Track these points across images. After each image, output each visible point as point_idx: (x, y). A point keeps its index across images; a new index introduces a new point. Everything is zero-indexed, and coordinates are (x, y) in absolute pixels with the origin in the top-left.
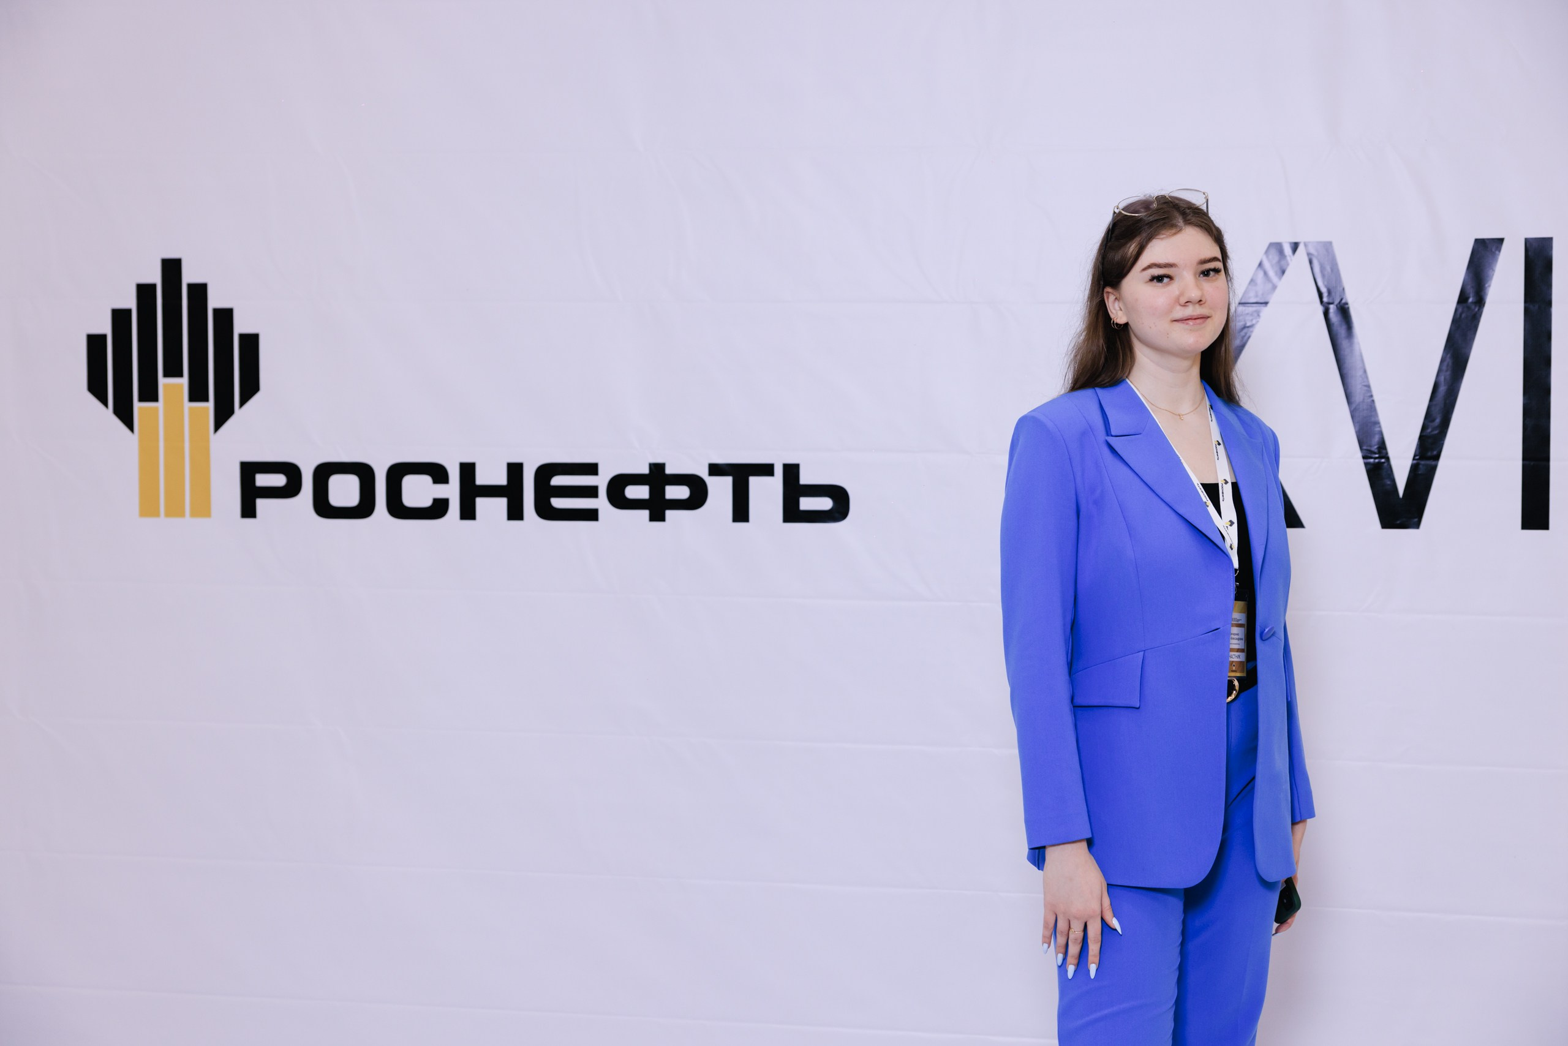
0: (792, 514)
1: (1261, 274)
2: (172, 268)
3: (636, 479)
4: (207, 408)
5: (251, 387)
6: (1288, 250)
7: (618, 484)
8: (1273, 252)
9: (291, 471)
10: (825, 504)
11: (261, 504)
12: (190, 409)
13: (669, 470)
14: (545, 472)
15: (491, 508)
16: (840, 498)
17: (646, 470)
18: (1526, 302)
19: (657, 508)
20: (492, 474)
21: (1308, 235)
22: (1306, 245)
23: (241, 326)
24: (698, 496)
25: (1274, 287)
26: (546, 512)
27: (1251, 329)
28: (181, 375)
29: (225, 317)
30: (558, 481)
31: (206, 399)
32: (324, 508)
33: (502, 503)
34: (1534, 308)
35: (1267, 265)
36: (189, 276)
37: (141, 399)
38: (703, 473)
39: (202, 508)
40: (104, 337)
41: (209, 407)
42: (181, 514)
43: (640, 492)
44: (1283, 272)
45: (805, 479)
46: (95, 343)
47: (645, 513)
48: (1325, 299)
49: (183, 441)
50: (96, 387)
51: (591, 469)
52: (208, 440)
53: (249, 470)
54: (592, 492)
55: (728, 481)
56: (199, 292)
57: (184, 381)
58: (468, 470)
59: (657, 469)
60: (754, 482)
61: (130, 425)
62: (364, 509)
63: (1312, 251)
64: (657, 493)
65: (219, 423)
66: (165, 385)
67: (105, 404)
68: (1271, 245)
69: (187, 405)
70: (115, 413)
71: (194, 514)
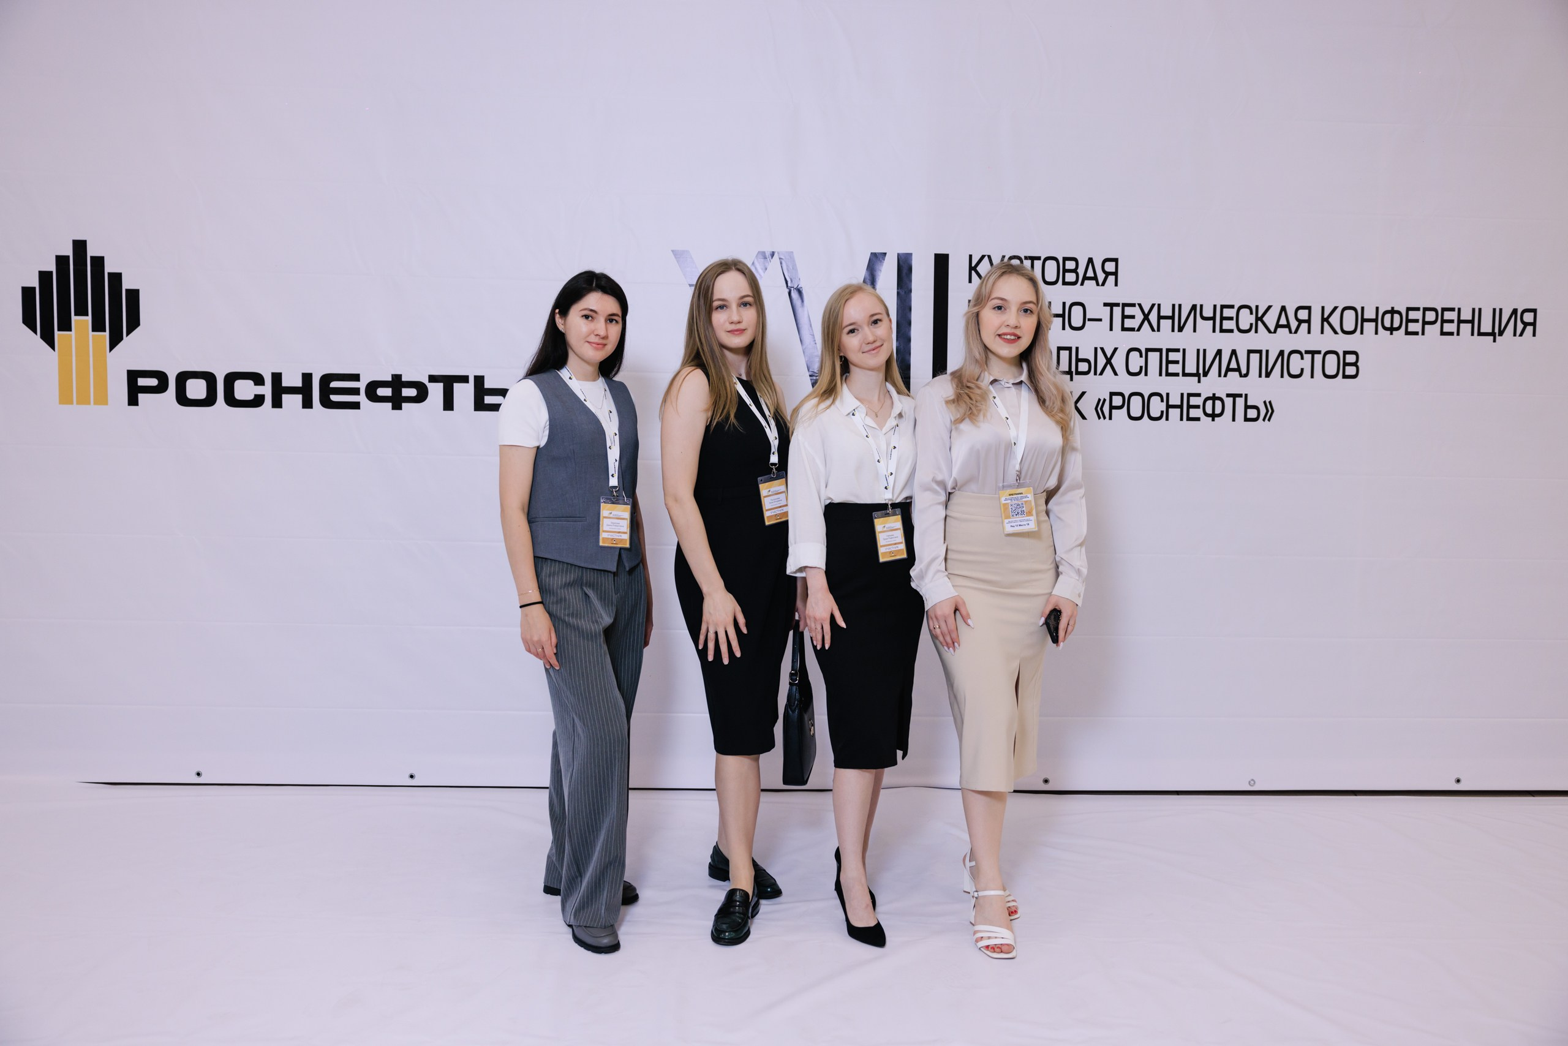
0: (480, 405)
2: (80, 246)
3: (383, 384)
4: (105, 336)
5: (134, 322)
6: (768, 254)
7: (372, 387)
8: (761, 256)
9: (162, 377)
10: (500, 400)
11: (141, 396)
12: (93, 335)
13: (404, 379)
14: (326, 379)
15: (292, 401)
17: (390, 379)
18: (898, 289)
19: (397, 402)
20: (292, 379)
21: (780, 248)
22: (778, 253)
23: (127, 284)
24: (422, 394)
26: (327, 403)
28: (87, 315)
29: (116, 278)
30: (334, 384)
31: (105, 331)
32: (183, 399)
33: (298, 398)
34: (902, 293)
35: (756, 263)
36: (92, 251)
37: (59, 330)
38: (425, 381)
39: (103, 399)
40: (35, 288)
41: (107, 334)
42: (88, 403)
43: (385, 392)
44: (766, 269)
45: (487, 385)
46: (28, 292)
47: (390, 405)
48: (789, 285)
49: (89, 357)
50: (28, 320)
51: (356, 377)
52: (105, 356)
53: (133, 376)
54: (356, 392)
55: (441, 385)
56: (99, 262)
57: (89, 318)
58: (277, 378)
59: (397, 378)
60: (457, 387)
61: (52, 346)
62: (209, 401)
63: (782, 256)
64: (397, 392)
65: (112, 347)
66: (75, 320)
67: (36, 334)
68: (759, 253)
69: (91, 333)
70: (42, 337)
71: (97, 402)
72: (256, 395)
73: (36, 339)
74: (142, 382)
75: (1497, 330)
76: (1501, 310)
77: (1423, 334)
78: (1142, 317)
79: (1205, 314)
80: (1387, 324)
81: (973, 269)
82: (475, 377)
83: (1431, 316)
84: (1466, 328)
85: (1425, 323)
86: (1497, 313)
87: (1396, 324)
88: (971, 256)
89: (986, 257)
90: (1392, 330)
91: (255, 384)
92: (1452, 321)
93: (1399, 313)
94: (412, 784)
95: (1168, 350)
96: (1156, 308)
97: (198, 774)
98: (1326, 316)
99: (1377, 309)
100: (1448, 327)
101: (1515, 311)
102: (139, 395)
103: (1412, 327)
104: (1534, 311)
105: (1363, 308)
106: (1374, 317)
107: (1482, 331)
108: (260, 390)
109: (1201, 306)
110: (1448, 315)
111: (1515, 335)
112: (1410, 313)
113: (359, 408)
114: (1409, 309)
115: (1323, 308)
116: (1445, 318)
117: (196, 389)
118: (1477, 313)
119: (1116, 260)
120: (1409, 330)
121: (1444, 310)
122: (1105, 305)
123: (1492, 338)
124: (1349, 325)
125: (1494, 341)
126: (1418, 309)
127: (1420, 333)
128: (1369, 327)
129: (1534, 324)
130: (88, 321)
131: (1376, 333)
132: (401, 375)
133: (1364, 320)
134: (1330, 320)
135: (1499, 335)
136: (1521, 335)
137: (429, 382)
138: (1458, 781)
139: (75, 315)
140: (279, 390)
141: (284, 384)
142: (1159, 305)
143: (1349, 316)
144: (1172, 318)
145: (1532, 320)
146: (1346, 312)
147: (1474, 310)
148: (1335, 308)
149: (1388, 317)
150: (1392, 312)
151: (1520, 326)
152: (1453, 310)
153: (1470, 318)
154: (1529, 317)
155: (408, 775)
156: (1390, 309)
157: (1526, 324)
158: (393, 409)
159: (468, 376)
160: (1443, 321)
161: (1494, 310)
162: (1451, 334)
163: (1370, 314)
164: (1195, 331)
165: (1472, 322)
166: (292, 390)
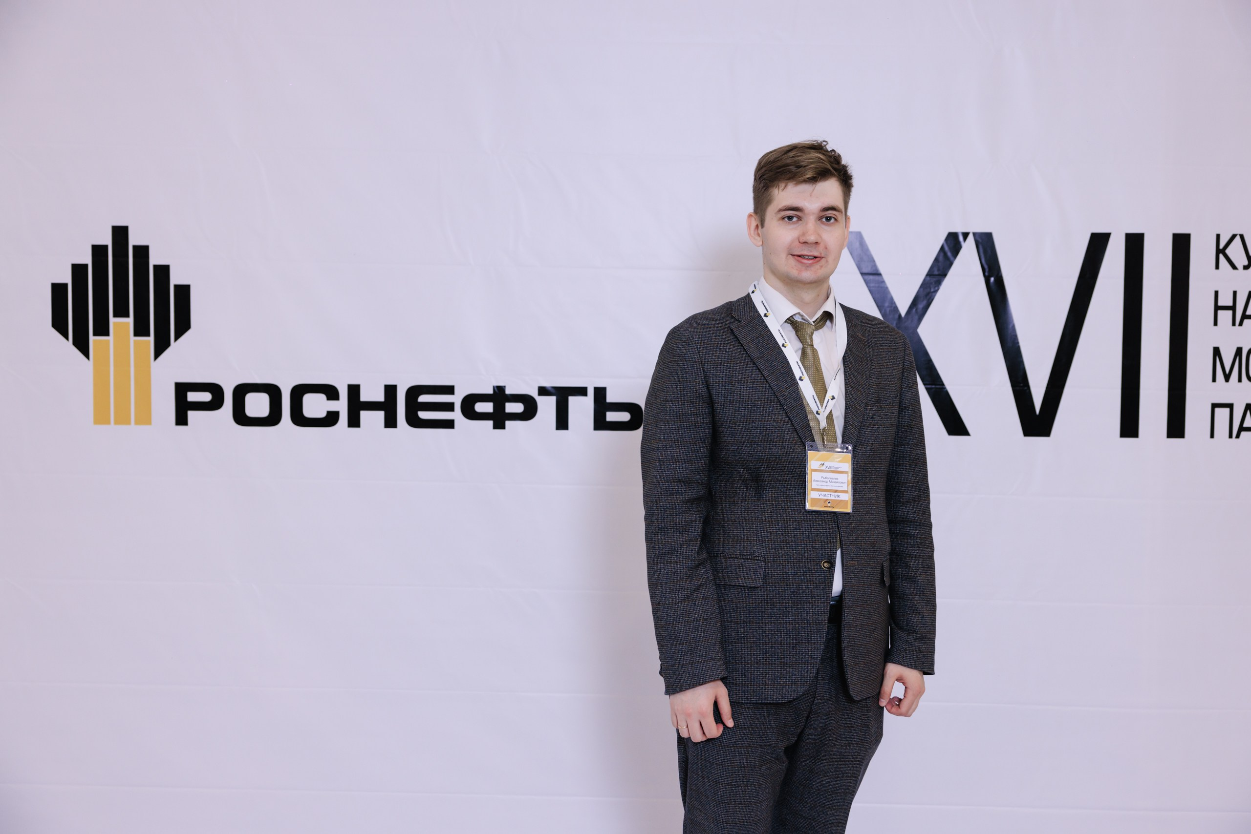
0: (600, 424)
1: (942, 254)
2: (120, 233)
3: (483, 398)
4: (149, 341)
5: (184, 326)
7: (469, 402)
8: (951, 239)
9: (216, 390)
10: (625, 417)
11: (192, 415)
12: (135, 342)
13: (508, 392)
14: (414, 392)
15: (372, 419)
16: (636, 411)
17: (491, 392)
19: (499, 419)
20: (372, 393)
21: (972, 229)
22: (974, 234)
23: (175, 279)
24: (530, 410)
25: (951, 264)
26: (414, 421)
27: (934, 294)
28: (128, 316)
29: (163, 272)
30: (423, 398)
31: (148, 335)
32: (241, 418)
33: (379, 416)
35: (946, 248)
36: (134, 240)
37: (95, 334)
38: (534, 393)
39: (144, 418)
40: (66, 285)
41: (151, 339)
42: (128, 422)
43: (486, 407)
44: (958, 252)
45: (610, 399)
46: (58, 290)
47: (490, 423)
48: (987, 274)
49: (129, 366)
50: (59, 324)
51: (450, 390)
52: (149, 366)
53: (182, 389)
54: (449, 407)
55: (553, 399)
56: (142, 252)
57: (130, 321)
58: (354, 390)
59: (500, 390)
61: (86, 353)
62: (273, 419)
63: (977, 238)
64: (499, 408)
65: (158, 353)
66: (115, 323)
67: (67, 338)
68: (948, 235)
69: (133, 339)
70: (76, 343)
71: (138, 422)
72: (329, 413)
73: (67, 346)
74: (192, 397)
81: (1220, 251)
82: (595, 388)
88: (1218, 236)
89: (1238, 240)
91: (328, 399)
102: (189, 412)
108: (333, 406)
113: (453, 428)
117: (257, 405)
132: (505, 387)
137: (539, 395)
139: (115, 316)
140: (357, 406)
141: (363, 398)
158: (495, 428)
159: (586, 388)
166: (372, 406)
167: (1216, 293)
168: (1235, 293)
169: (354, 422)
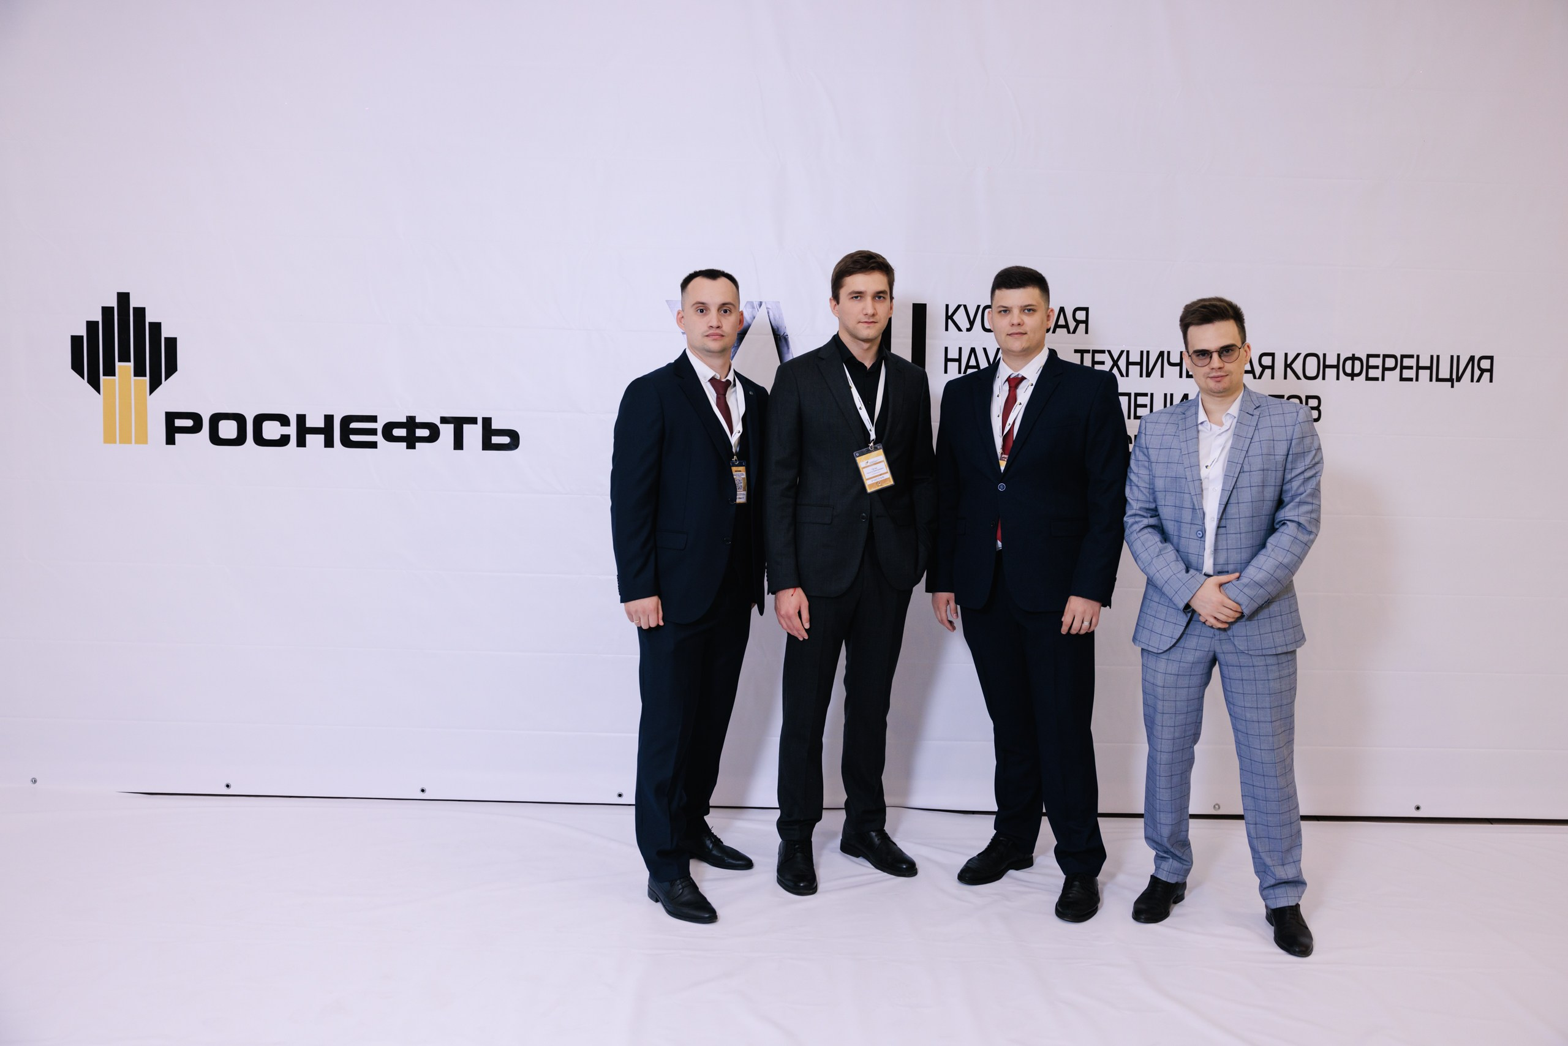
0: (487, 445)
2: (124, 298)
3: (399, 425)
4: (146, 380)
5: (172, 369)
6: (756, 304)
7: (388, 428)
8: (748, 306)
9: (196, 418)
10: (506, 440)
12: (135, 380)
13: (418, 420)
14: (346, 420)
15: (315, 441)
16: (514, 436)
17: (405, 420)
19: (411, 442)
20: (315, 421)
21: (767, 298)
22: (766, 302)
23: (166, 333)
24: (434, 435)
26: (347, 443)
28: (130, 361)
29: (156, 327)
30: (353, 425)
32: (216, 439)
33: (321, 438)
36: (134, 303)
37: (104, 375)
38: (437, 422)
39: (143, 439)
40: (82, 337)
41: (147, 378)
42: (130, 442)
43: (400, 432)
44: (755, 318)
45: (494, 426)
46: (76, 341)
47: (404, 444)
48: (776, 332)
49: (131, 399)
50: (77, 366)
51: (373, 419)
52: (145, 399)
53: (170, 417)
54: (373, 432)
55: (451, 426)
56: (140, 312)
57: (131, 364)
58: (301, 419)
59: (411, 419)
60: (466, 427)
61: (98, 390)
62: (240, 440)
63: (769, 307)
64: (411, 432)
65: (152, 391)
66: (119, 366)
67: (83, 378)
68: (748, 302)
69: (133, 378)
70: (88, 382)
71: (138, 441)
72: (282, 435)
73: (83, 384)
74: (179, 423)
75: (1454, 376)
76: (1458, 357)
77: (1383, 379)
78: (1111, 363)
79: (1172, 361)
80: (1349, 370)
81: (949, 317)
82: (483, 418)
83: (1390, 363)
84: (1424, 374)
85: (1385, 369)
86: (1454, 360)
87: (1357, 371)
88: (947, 306)
89: (962, 307)
90: (1353, 375)
91: (282, 426)
92: (1411, 368)
93: (1360, 359)
94: (423, 798)
95: (1137, 395)
96: (1125, 354)
97: (228, 786)
98: (1289, 362)
99: (1339, 355)
100: (1407, 374)
101: (1472, 358)
102: (176, 435)
103: (1373, 373)
104: (1491, 358)
105: (1325, 355)
106: (1335, 363)
107: (1440, 377)
108: (285, 430)
109: (1169, 353)
110: (1407, 362)
111: (1472, 381)
112: (1370, 359)
113: (376, 448)
114: (1369, 356)
115: (1286, 355)
116: (1404, 364)
117: (228, 430)
118: (1435, 360)
119: (1086, 309)
120: (1370, 376)
121: (1403, 357)
122: (1076, 351)
123: (1449, 384)
124: (1311, 371)
125: (1452, 386)
126: (1378, 356)
127: (1380, 379)
128: (1331, 373)
129: (1491, 371)
130: (130, 366)
131: (1338, 379)
132: (415, 417)
133: (1326, 366)
134: (1293, 366)
135: (1457, 381)
136: (1478, 381)
137: (441, 423)
138: (1418, 808)
139: (119, 361)
140: (303, 431)
142: (1128, 352)
143: (1312, 362)
144: (1140, 364)
145: (1489, 367)
146: (1309, 359)
147: (1432, 357)
148: (1298, 355)
149: (1349, 363)
150: (1353, 358)
151: (1477, 373)
152: (1412, 356)
153: (1429, 365)
154: (1486, 364)
155: (419, 790)
156: (1351, 356)
157: (1483, 371)
158: (407, 448)
159: (476, 418)
160: (1403, 368)
161: (1452, 357)
162: (1411, 380)
163: (1331, 360)
164: (1162, 376)
165: (1430, 368)
166: (315, 431)
167: (946, 349)
168: (960, 349)
169: (301, 443)
